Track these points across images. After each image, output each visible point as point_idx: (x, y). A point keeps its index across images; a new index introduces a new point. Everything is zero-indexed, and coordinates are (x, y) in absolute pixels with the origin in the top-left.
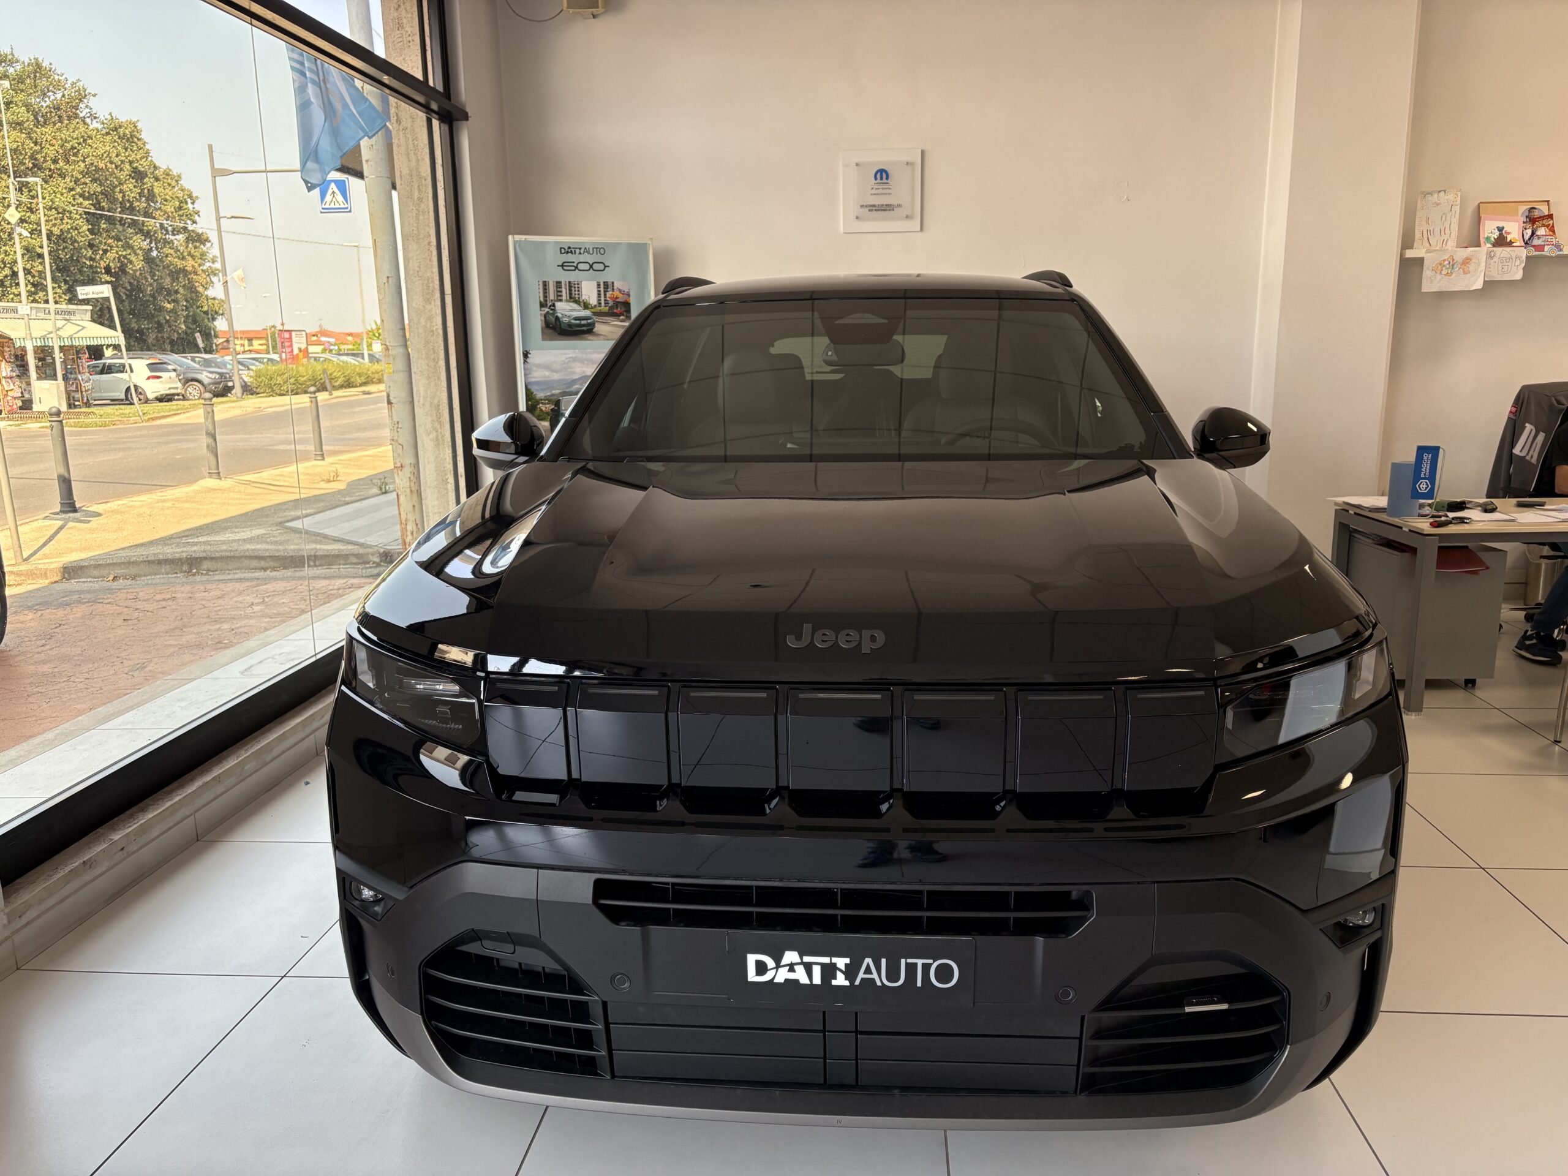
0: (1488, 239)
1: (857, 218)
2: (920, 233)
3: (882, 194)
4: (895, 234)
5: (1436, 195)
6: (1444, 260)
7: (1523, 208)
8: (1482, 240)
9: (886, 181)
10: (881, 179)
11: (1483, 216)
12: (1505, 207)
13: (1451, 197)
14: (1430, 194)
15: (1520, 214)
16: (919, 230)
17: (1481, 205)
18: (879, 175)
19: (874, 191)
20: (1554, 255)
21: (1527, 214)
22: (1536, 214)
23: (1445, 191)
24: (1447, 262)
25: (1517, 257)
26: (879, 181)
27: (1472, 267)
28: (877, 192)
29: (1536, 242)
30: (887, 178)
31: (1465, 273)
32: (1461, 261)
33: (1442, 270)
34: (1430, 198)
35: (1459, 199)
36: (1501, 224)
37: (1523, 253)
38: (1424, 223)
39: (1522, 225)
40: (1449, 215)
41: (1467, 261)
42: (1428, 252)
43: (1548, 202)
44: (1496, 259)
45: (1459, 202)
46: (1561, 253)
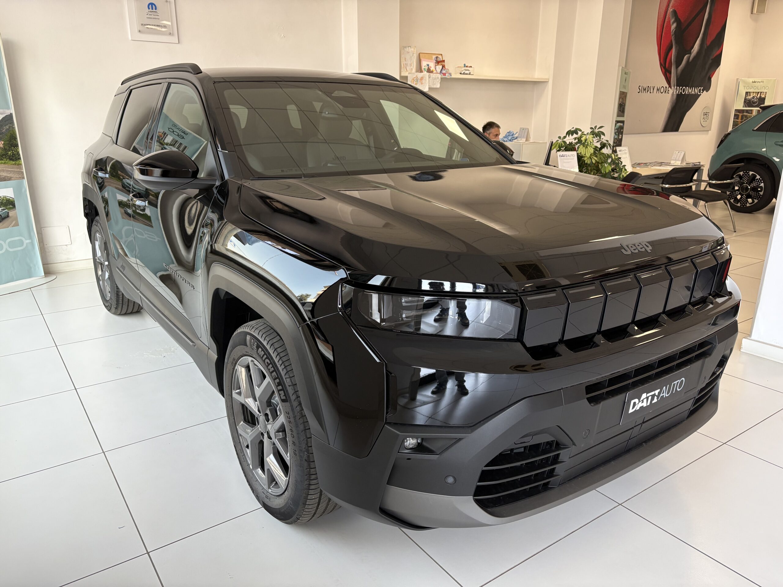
0: (425, 69)
1: (140, 31)
2: (178, 45)
3: (154, 18)
4: (164, 43)
5: (407, 48)
6: (414, 78)
7: (434, 57)
8: (423, 70)
9: (155, 11)
10: (152, 9)
11: (422, 59)
12: (429, 55)
13: (412, 49)
14: (405, 47)
15: (433, 59)
16: (178, 42)
17: (420, 54)
18: (150, 6)
19: (148, 16)
20: (449, 78)
21: (436, 59)
22: (439, 60)
23: (410, 46)
24: (415, 79)
25: (438, 78)
26: (151, 10)
27: (424, 81)
28: (150, 16)
29: (444, 72)
30: (156, 9)
31: (422, 84)
32: (420, 78)
33: (414, 82)
34: (406, 49)
35: (415, 51)
36: (428, 63)
37: (439, 76)
38: (404, 60)
39: (435, 64)
40: (412, 58)
41: (422, 79)
42: (409, 73)
43: (442, 54)
44: (431, 78)
45: (415, 52)
46: (451, 77)
